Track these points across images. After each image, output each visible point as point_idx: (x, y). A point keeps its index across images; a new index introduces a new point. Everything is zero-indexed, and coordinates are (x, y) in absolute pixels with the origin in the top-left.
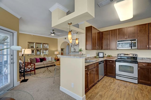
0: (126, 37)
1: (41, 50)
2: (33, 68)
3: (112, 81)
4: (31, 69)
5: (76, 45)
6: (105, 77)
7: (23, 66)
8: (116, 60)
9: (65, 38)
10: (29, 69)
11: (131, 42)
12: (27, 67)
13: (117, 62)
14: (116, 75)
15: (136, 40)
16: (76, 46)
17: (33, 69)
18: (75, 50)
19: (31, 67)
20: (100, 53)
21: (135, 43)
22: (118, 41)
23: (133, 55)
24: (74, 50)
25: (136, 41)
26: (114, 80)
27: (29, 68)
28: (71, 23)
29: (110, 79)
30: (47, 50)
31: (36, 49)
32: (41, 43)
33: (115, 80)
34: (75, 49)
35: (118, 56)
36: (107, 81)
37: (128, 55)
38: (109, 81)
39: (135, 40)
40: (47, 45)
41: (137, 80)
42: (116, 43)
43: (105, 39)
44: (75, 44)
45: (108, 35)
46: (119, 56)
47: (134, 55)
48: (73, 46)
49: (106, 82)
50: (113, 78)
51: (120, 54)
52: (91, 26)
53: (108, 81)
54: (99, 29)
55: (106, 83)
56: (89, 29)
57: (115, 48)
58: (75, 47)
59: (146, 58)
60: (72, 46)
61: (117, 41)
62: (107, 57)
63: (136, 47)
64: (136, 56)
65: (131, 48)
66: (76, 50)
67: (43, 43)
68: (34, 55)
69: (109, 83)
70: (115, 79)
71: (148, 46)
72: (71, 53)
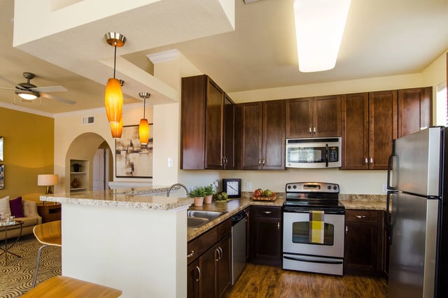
0: (312, 129)
3: (273, 277)
5: (135, 149)
6: (250, 266)
8: (284, 206)
9: (91, 120)
11: (327, 145)
13: (287, 211)
14: (284, 255)
15: (340, 139)
16: (137, 152)
18: (133, 169)
20: (228, 183)
21: (337, 148)
22: (290, 142)
23: (329, 188)
24: (130, 170)
25: (339, 144)
26: (278, 275)
28: (123, 41)
29: (266, 273)
33: (280, 274)
34: (132, 166)
35: (287, 192)
36: (258, 282)
37: (315, 186)
38: (264, 282)
39: (337, 140)
41: (342, 265)
42: (283, 146)
43: (247, 131)
44: (132, 145)
45: (258, 117)
46: (291, 190)
47: (332, 186)
48: (123, 153)
49: (255, 288)
50: (275, 266)
51: (292, 186)
52: (205, 77)
53: (261, 283)
54: (230, 95)
55: (255, 290)
56: (195, 88)
57: (281, 166)
58: (131, 156)
59: (360, 195)
60: (118, 152)
61: (287, 140)
62: (255, 198)
63: (339, 164)
64: (337, 191)
65: (327, 166)
66: (135, 167)
69: (265, 288)
70: (279, 271)
71: (367, 161)
72: (115, 179)
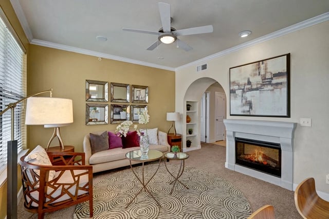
1: (126, 106)
2: (83, 189)
4: (73, 193)
5: (254, 87)
7: (37, 179)
9: (204, 67)
10: (65, 191)
12: (53, 187)
17: (81, 192)
18: (251, 107)
19: (71, 185)
24: (247, 108)
27: (66, 187)
30: (144, 107)
31: (110, 103)
32: (125, 86)
34: (250, 104)
40: (143, 91)
44: (249, 83)
60: (232, 92)
67: (131, 84)
68: (103, 123)
72: (228, 117)
